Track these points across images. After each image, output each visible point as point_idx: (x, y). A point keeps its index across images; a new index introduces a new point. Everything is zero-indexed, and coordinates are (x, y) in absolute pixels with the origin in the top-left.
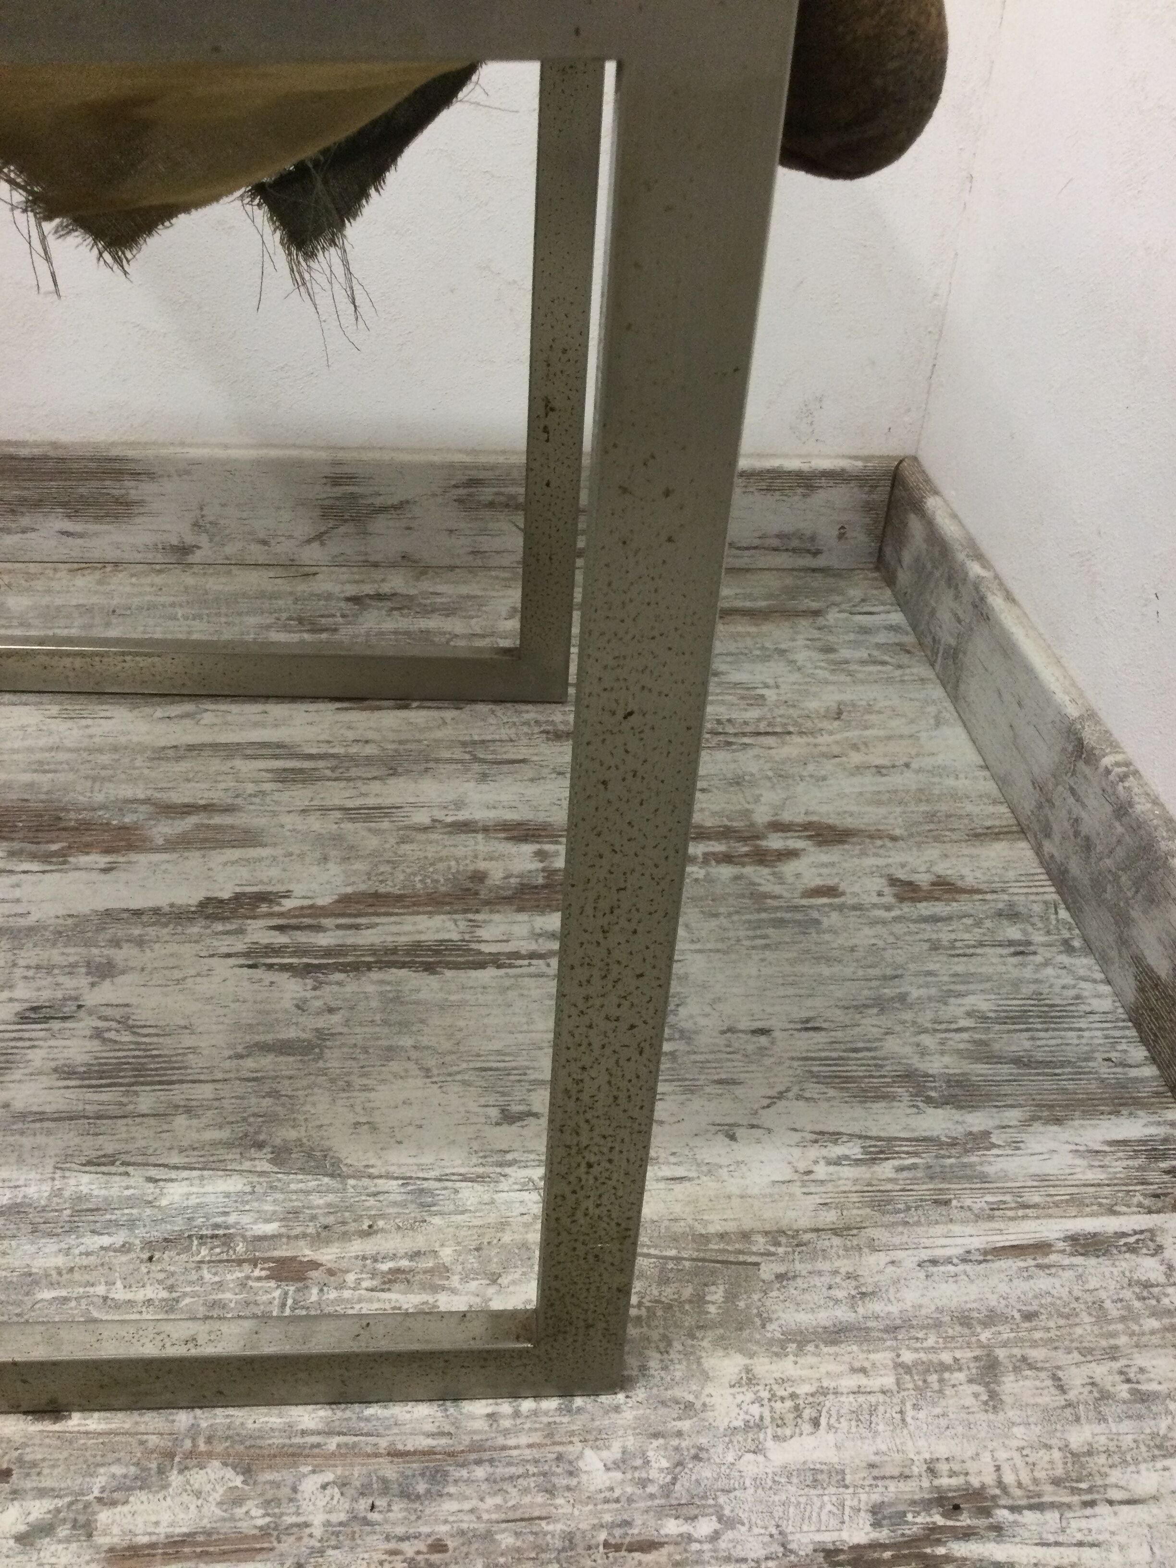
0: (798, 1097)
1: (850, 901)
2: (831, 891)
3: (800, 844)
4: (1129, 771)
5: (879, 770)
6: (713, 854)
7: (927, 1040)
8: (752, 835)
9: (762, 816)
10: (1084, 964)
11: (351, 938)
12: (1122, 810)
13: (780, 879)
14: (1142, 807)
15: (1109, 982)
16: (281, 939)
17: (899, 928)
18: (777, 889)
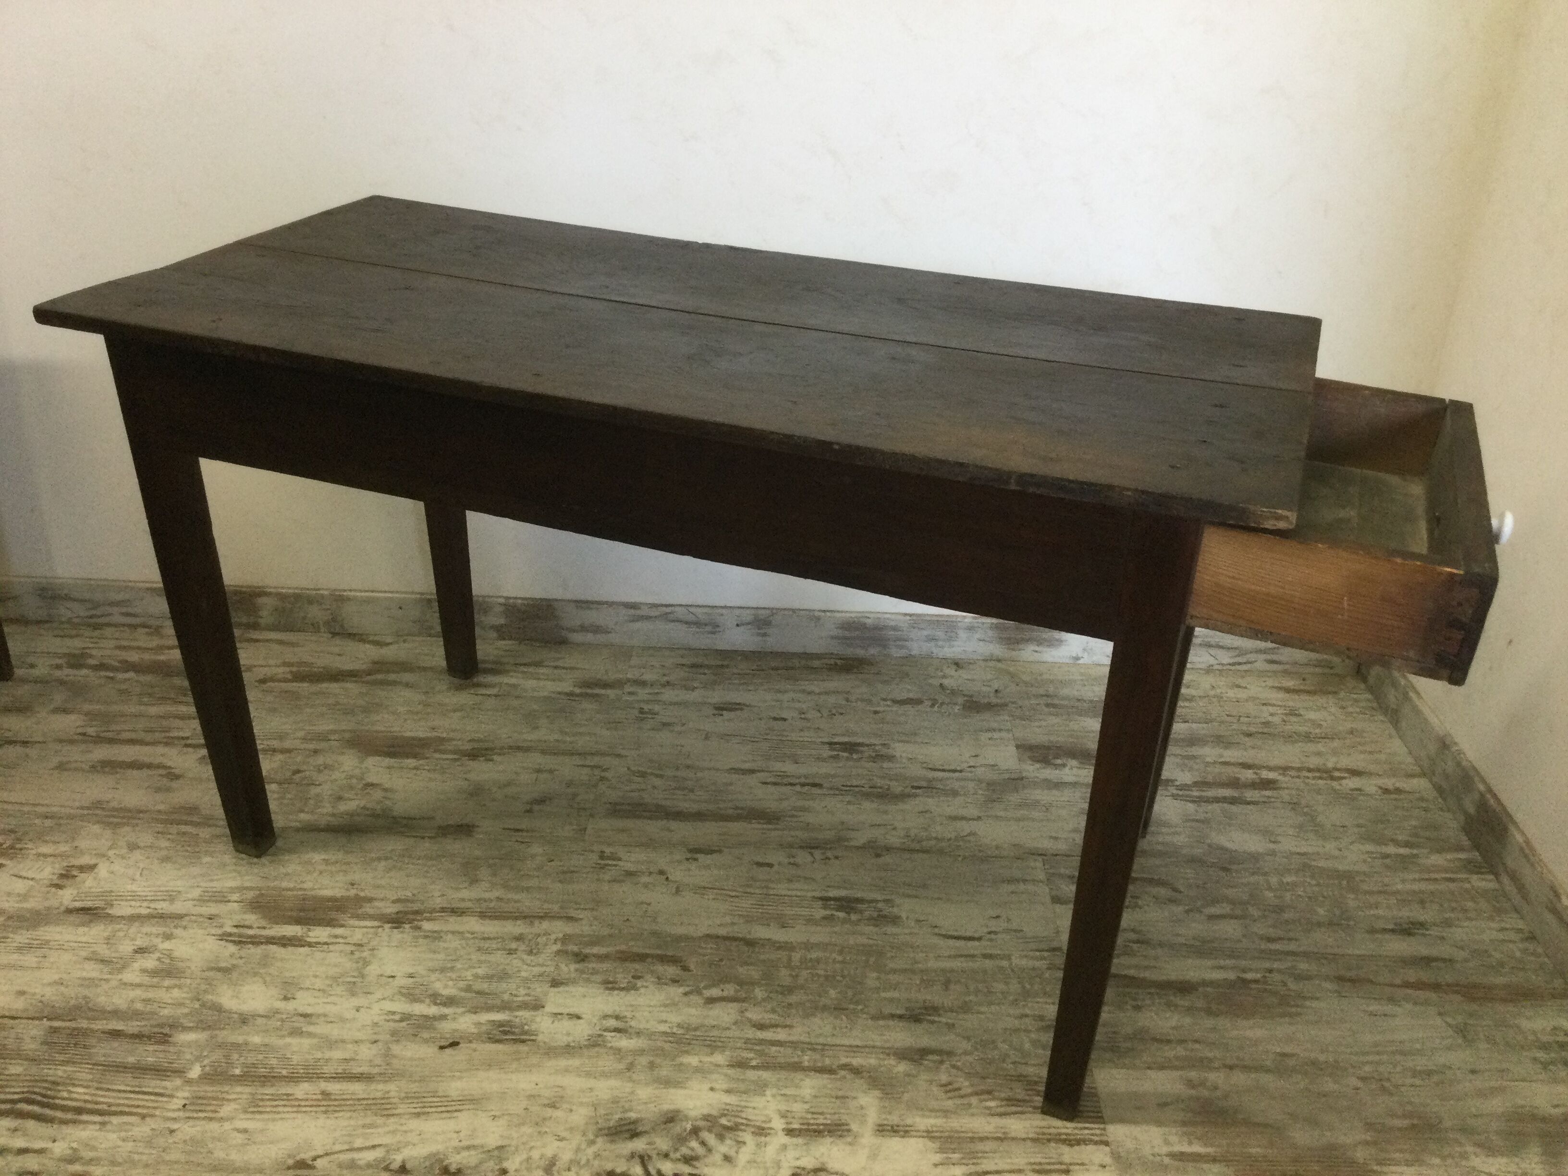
0: (1359, 843)
2: (1360, 790)
3: (1346, 775)
4: (1460, 752)
5: (1370, 753)
7: (1397, 831)
8: (1327, 771)
9: (1330, 765)
10: (1449, 815)
11: (1204, 794)
12: (1459, 764)
14: (1464, 763)
15: (1455, 819)
16: (1181, 793)
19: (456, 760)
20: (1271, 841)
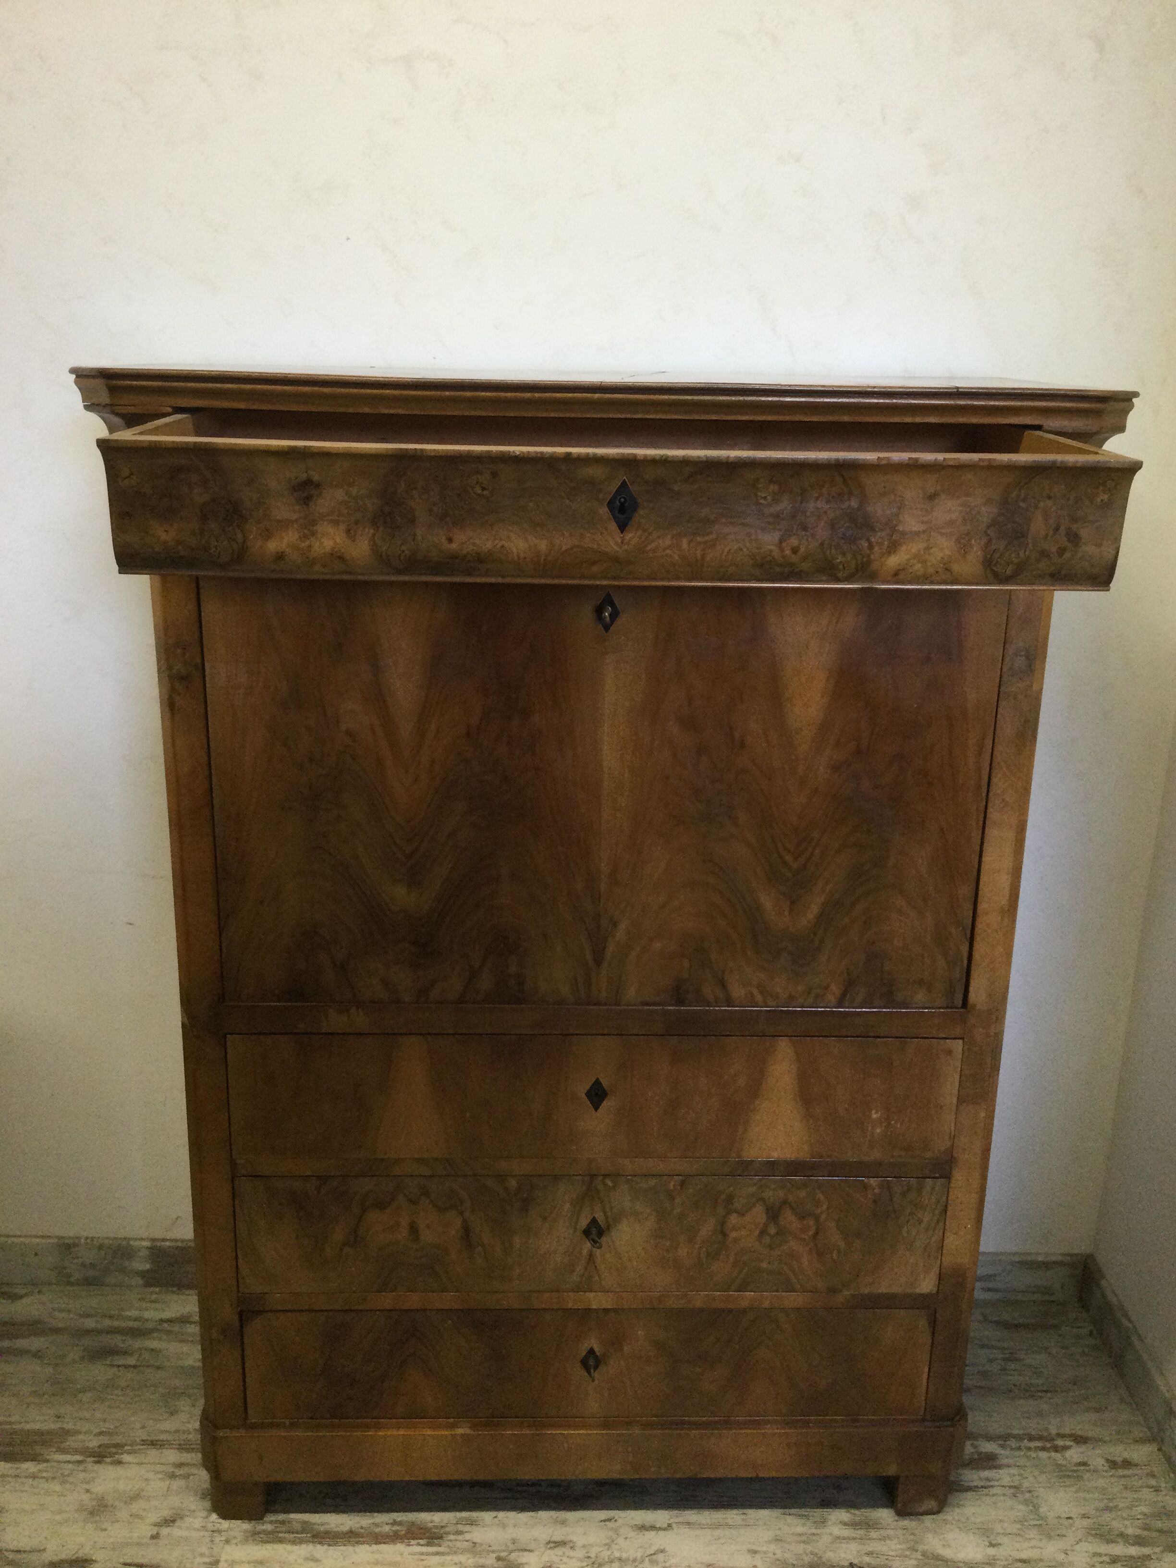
0: (1085, 1541)
1: (1092, 1467)
2: (1084, 1464)
3: (1068, 1443)
6: (1038, 1447)
7: (1126, 1522)
9: (1054, 1431)
13: (1065, 1459)
17: (1113, 1480)
18: (1064, 1462)
19: (80, 1462)
20: (992, 1545)
